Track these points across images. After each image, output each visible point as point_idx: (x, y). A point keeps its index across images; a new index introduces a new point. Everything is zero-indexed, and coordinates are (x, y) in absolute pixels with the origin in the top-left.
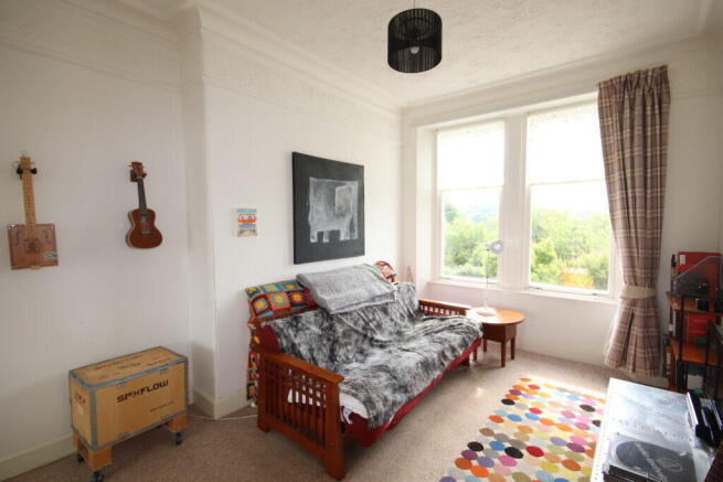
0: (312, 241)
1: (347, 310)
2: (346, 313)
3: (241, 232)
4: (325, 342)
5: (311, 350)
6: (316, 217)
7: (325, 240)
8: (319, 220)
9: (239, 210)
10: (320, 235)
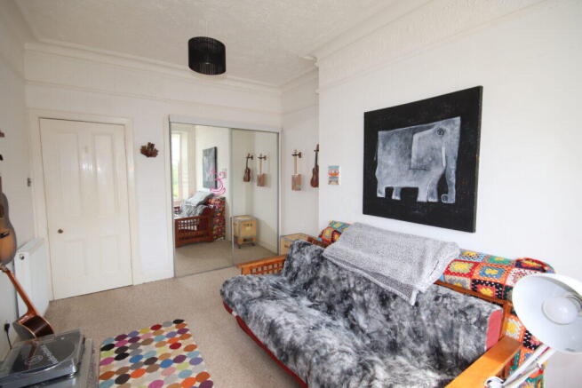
0: (379, 195)
1: (339, 263)
2: (337, 266)
3: (330, 182)
4: (310, 272)
5: (299, 269)
6: (385, 171)
7: (396, 197)
8: (388, 174)
9: (330, 167)
10: (389, 191)
